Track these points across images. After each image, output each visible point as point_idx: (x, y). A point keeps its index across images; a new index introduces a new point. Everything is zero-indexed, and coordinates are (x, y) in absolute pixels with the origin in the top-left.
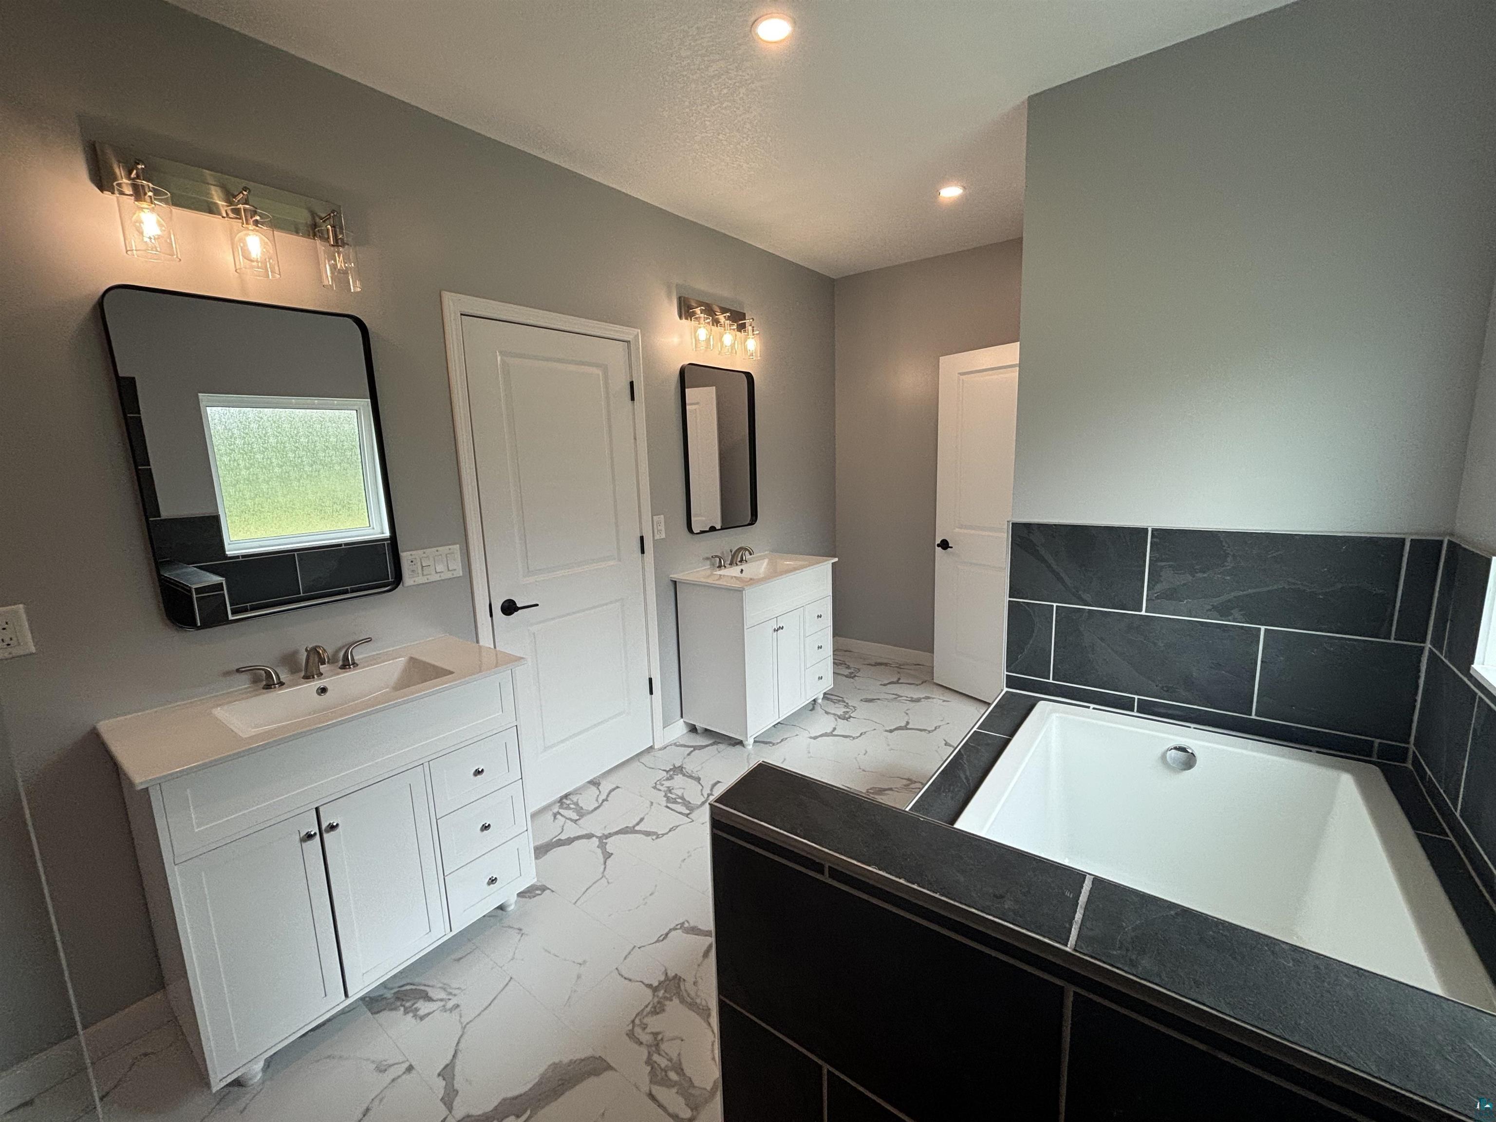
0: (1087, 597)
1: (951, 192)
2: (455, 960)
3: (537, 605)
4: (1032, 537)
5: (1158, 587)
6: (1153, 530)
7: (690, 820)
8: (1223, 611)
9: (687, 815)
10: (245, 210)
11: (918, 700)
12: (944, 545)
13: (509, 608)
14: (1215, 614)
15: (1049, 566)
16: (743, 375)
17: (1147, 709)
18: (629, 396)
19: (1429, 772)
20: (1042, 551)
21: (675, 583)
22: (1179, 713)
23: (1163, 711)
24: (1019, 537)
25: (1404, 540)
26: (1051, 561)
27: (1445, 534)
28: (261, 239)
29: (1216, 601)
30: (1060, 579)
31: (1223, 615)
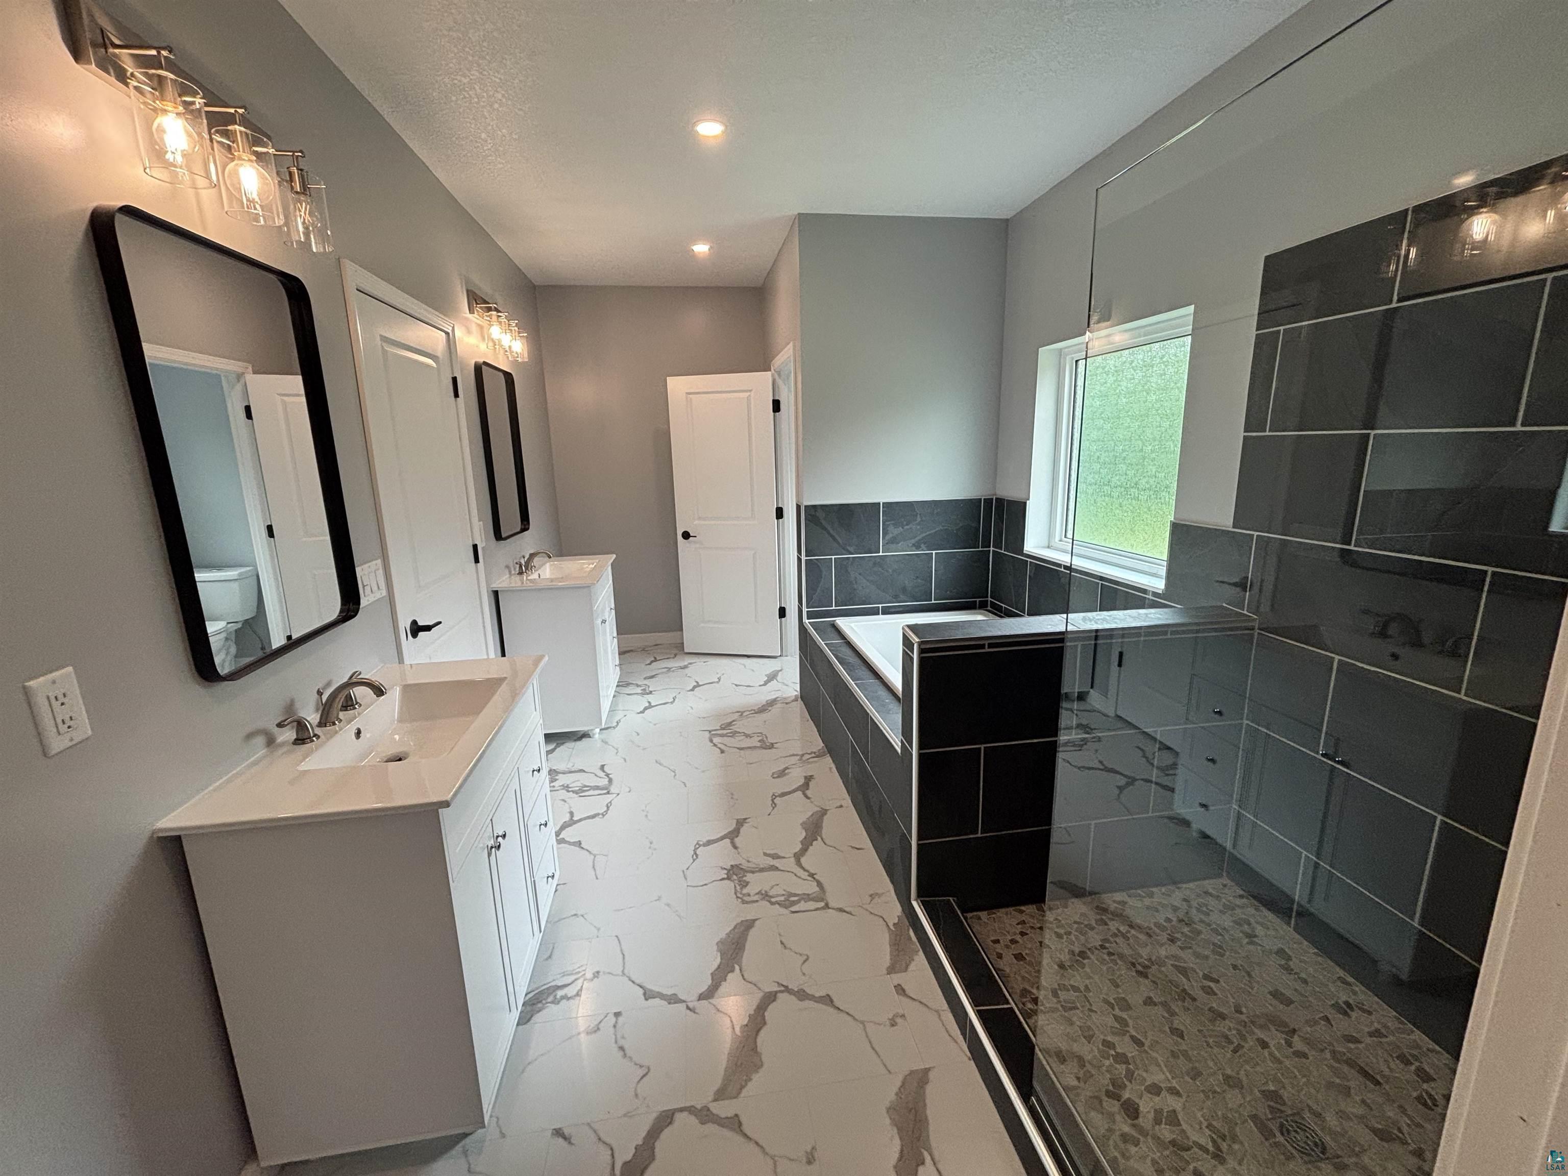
0: (851, 549)
1: (701, 249)
2: (547, 959)
3: (440, 623)
4: (817, 514)
5: (887, 538)
6: (883, 503)
7: (615, 795)
8: (918, 547)
9: (608, 793)
10: (241, 132)
11: (685, 667)
12: (686, 535)
13: (416, 629)
14: (914, 548)
15: (829, 533)
16: (501, 374)
17: (886, 611)
18: (452, 394)
19: (1003, 605)
20: (824, 522)
21: (496, 593)
22: (901, 609)
23: (893, 610)
24: (811, 515)
25: (981, 499)
26: (829, 528)
27: (993, 495)
28: (259, 173)
29: (913, 541)
30: (835, 539)
31: (918, 548)
